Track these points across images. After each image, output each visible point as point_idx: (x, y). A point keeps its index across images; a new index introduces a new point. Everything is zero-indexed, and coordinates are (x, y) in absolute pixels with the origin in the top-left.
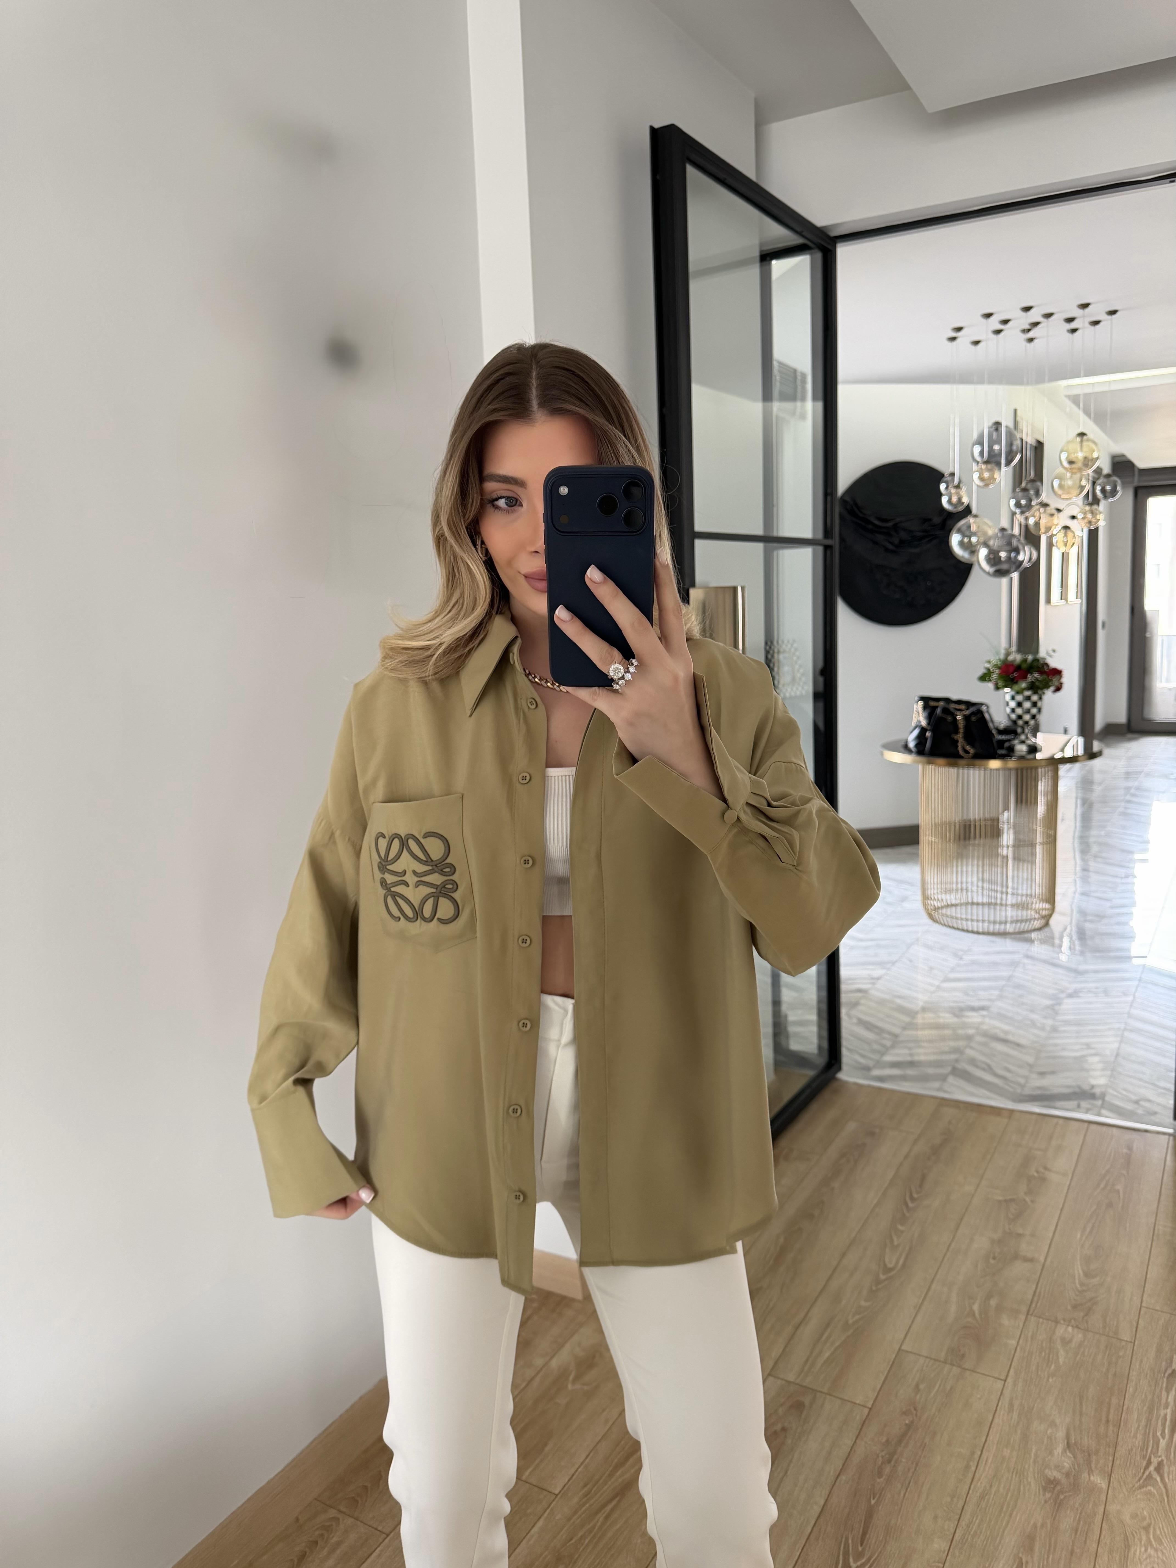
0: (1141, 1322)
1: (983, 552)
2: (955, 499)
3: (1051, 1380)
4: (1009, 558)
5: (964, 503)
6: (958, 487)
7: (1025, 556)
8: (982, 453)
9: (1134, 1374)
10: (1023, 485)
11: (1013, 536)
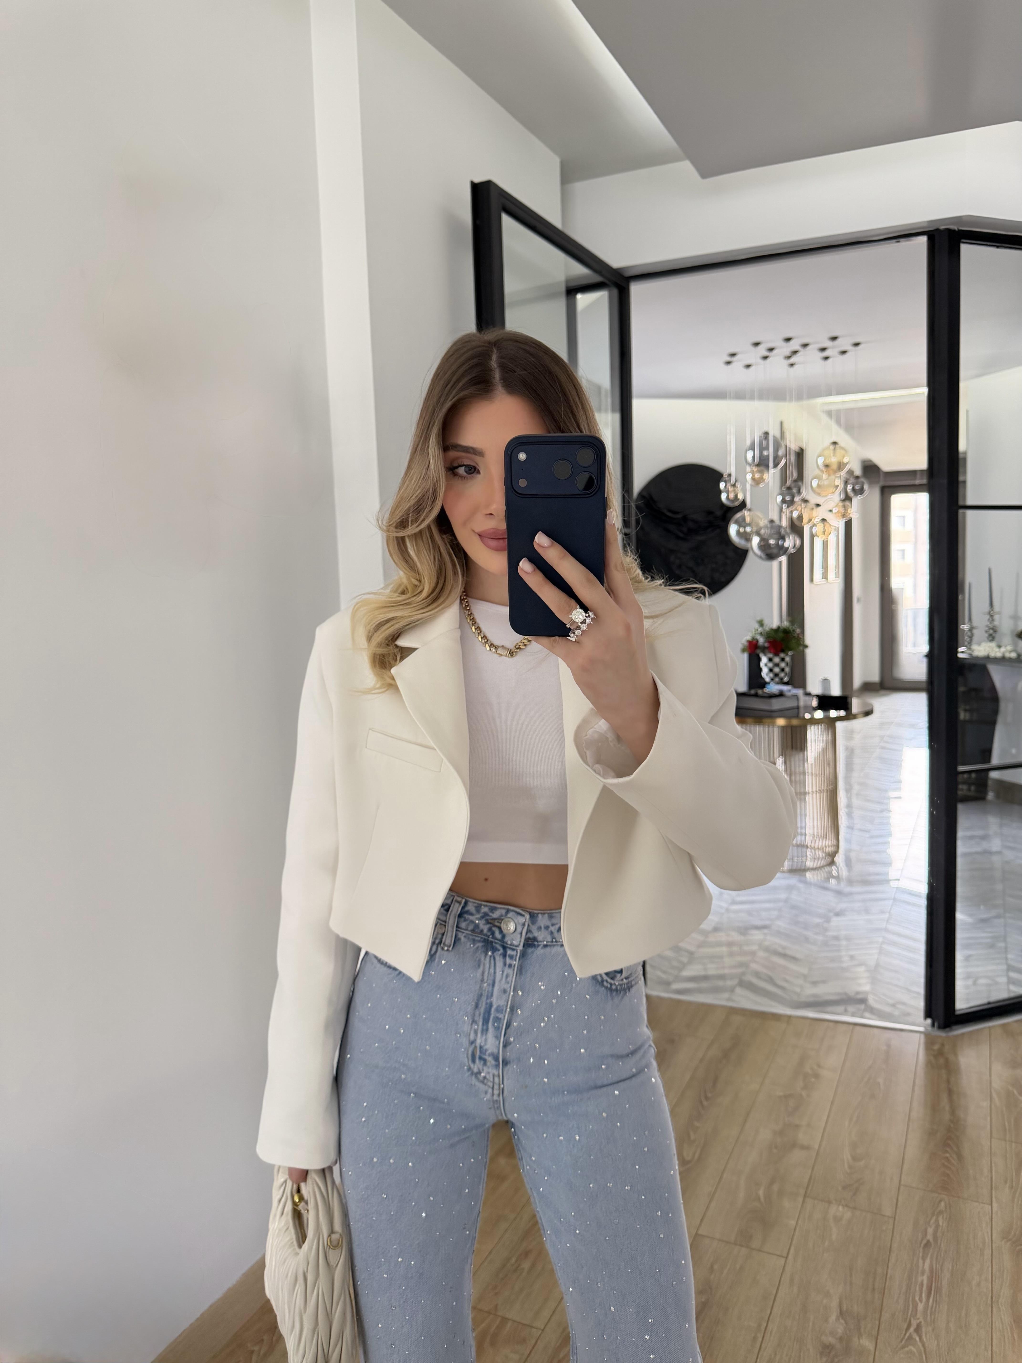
0: (900, 1199)
1: (756, 540)
2: (732, 496)
3: (825, 1255)
4: (777, 544)
5: (739, 499)
6: (734, 485)
7: (790, 542)
8: (754, 457)
9: (895, 1245)
10: (788, 483)
11: (780, 527)
